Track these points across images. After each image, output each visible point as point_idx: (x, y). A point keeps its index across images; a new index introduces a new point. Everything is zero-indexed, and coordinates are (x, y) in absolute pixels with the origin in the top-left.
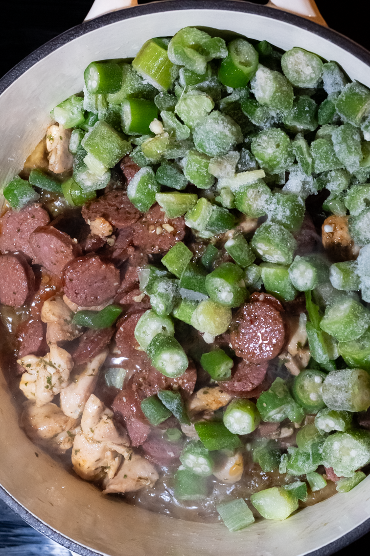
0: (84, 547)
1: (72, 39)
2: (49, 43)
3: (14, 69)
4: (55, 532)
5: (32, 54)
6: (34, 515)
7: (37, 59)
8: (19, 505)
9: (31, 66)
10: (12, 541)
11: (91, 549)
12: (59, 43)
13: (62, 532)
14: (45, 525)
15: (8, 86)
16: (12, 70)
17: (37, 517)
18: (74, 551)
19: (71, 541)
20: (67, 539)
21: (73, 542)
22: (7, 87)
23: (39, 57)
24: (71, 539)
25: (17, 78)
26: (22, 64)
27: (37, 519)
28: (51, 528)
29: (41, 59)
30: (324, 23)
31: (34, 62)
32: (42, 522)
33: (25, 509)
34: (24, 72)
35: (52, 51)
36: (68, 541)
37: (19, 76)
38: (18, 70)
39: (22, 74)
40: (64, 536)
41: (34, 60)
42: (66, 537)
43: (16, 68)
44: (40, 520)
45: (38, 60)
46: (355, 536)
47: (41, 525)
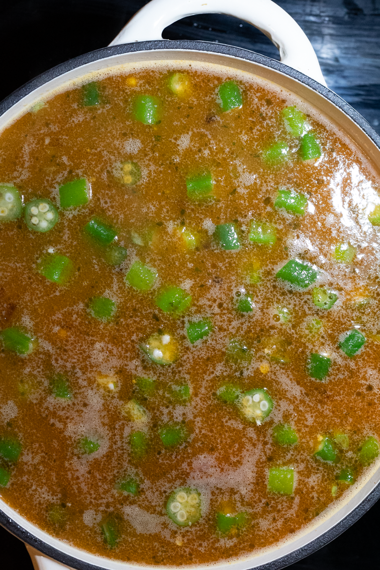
0: (315, 90)
1: (267, 564)
2: (289, 563)
3: (325, 544)
4: (340, 107)
5: (306, 555)
6: (358, 126)
7: (302, 550)
8: (371, 137)
9: (309, 544)
10: (363, 90)
11: (309, 87)
12: (280, 562)
13: (334, 106)
14: (348, 115)
15: (332, 529)
16: (327, 543)
17: (355, 123)
18: (325, 87)
19: (326, 97)
20: (330, 100)
21: (324, 96)
22: (334, 527)
23: (300, 552)
24: (326, 99)
25: (323, 535)
26: (317, 547)
27: (355, 121)
28: (343, 112)
29: (299, 550)
30: (28, 547)
31: (305, 548)
32: (351, 119)
33: (365, 133)
34: (315, 540)
35: (287, 556)
36: (329, 98)
37: (321, 536)
38: (322, 542)
39: (318, 538)
40: (332, 103)
41: (305, 550)
42: (330, 101)
43: (323, 544)
44: (352, 120)
45: (301, 548)
46: (63, 67)
47: (352, 116)
